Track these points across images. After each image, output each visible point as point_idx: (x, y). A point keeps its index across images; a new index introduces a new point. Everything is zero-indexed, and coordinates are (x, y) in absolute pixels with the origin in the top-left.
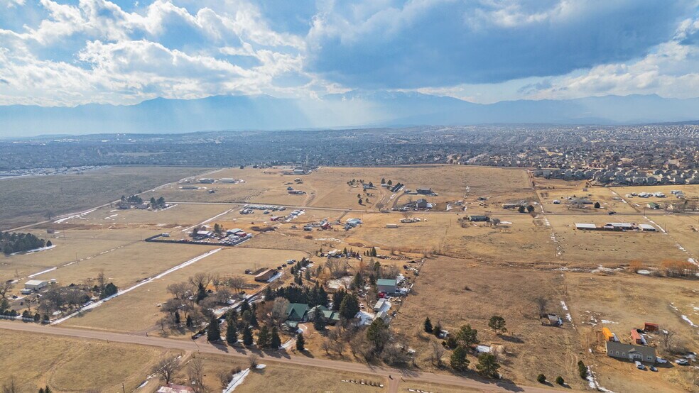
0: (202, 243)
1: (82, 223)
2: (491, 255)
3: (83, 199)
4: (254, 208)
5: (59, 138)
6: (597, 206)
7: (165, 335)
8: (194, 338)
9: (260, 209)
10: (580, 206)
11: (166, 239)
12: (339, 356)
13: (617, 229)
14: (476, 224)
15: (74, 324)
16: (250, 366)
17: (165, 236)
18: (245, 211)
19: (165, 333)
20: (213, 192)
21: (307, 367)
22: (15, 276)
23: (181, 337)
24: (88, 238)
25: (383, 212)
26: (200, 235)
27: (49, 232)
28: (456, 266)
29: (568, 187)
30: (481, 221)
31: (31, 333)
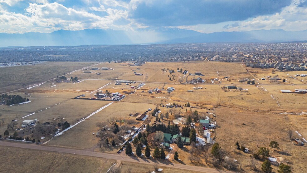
0: (103, 100)
1: (40, 89)
2: (246, 106)
3: (38, 77)
4: (121, 82)
5: (17, 48)
6: (284, 81)
7: (103, 151)
8: (118, 153)
9: (124, 82)
10: (276, 81)
11: (84, 98)
12: (198, 164)
13: (301, 92)
14: (231, 90)
15: (53, 144)
16: (154, 170)
17: (83, 96)
18: (117, 83)
19: (102, 149)
20: (99, 74)
21: (185, 170)
22: (16, 118)
23: (111, 152)
24: (46, 97)
25: (183, 84)
26: (100, 96)
27: (25, 94)
28: (232, 112)
29: (264, 71)
30: (233, 88)
31: (33, 150)
